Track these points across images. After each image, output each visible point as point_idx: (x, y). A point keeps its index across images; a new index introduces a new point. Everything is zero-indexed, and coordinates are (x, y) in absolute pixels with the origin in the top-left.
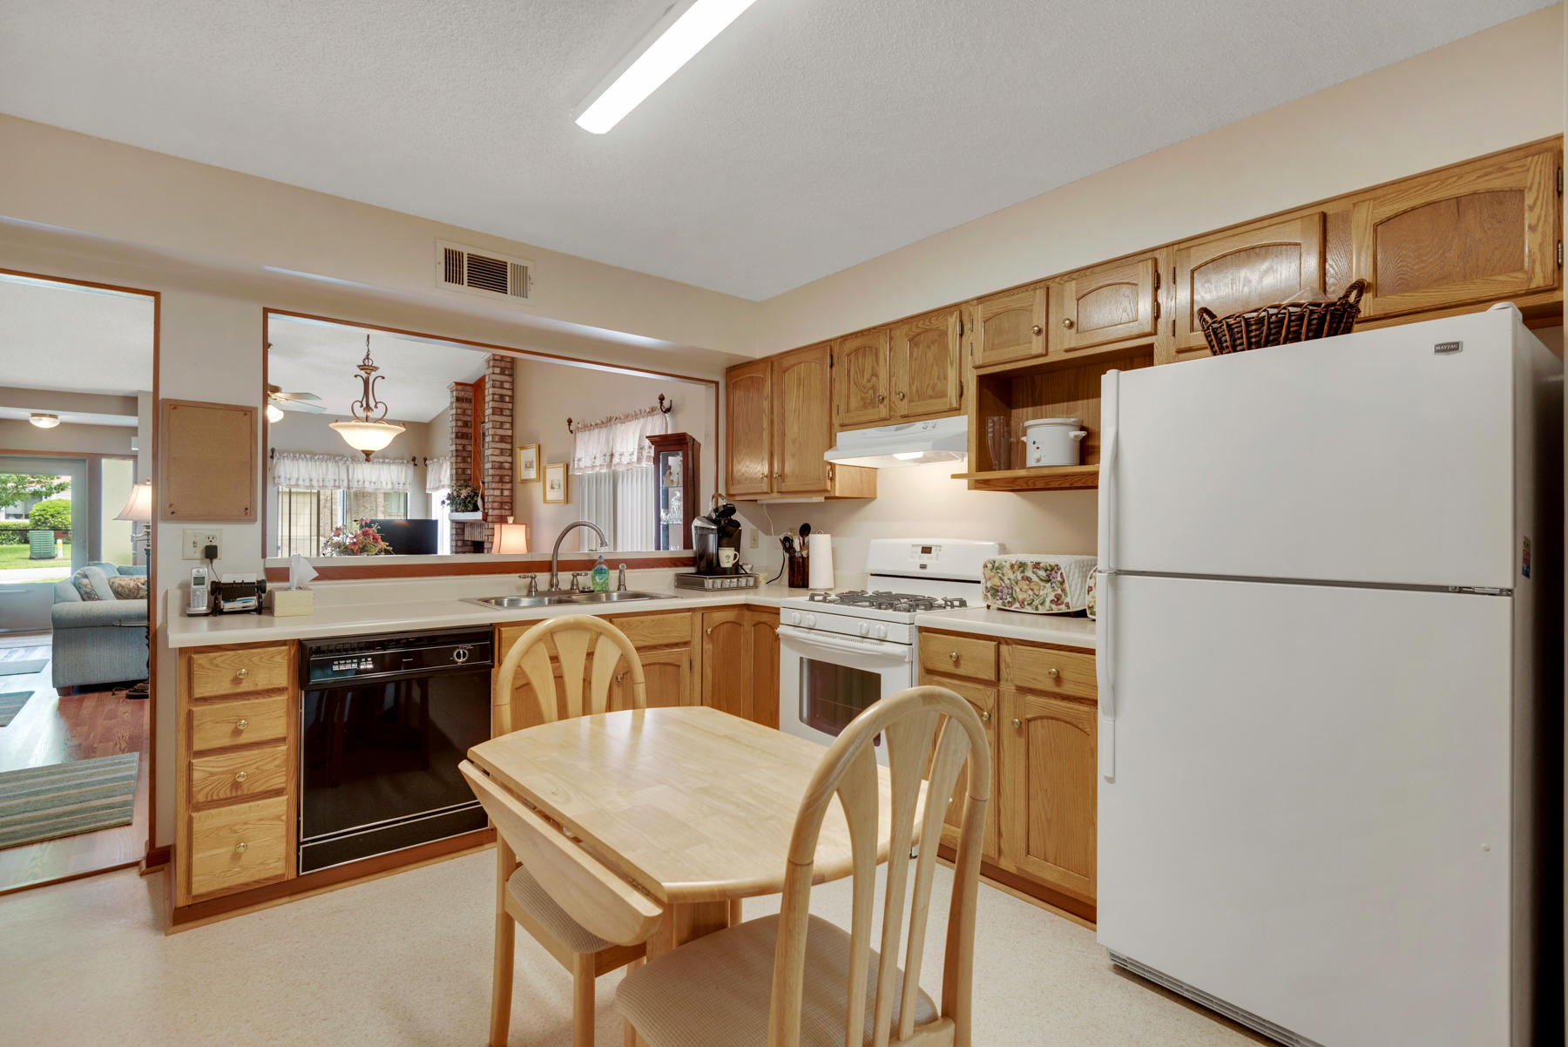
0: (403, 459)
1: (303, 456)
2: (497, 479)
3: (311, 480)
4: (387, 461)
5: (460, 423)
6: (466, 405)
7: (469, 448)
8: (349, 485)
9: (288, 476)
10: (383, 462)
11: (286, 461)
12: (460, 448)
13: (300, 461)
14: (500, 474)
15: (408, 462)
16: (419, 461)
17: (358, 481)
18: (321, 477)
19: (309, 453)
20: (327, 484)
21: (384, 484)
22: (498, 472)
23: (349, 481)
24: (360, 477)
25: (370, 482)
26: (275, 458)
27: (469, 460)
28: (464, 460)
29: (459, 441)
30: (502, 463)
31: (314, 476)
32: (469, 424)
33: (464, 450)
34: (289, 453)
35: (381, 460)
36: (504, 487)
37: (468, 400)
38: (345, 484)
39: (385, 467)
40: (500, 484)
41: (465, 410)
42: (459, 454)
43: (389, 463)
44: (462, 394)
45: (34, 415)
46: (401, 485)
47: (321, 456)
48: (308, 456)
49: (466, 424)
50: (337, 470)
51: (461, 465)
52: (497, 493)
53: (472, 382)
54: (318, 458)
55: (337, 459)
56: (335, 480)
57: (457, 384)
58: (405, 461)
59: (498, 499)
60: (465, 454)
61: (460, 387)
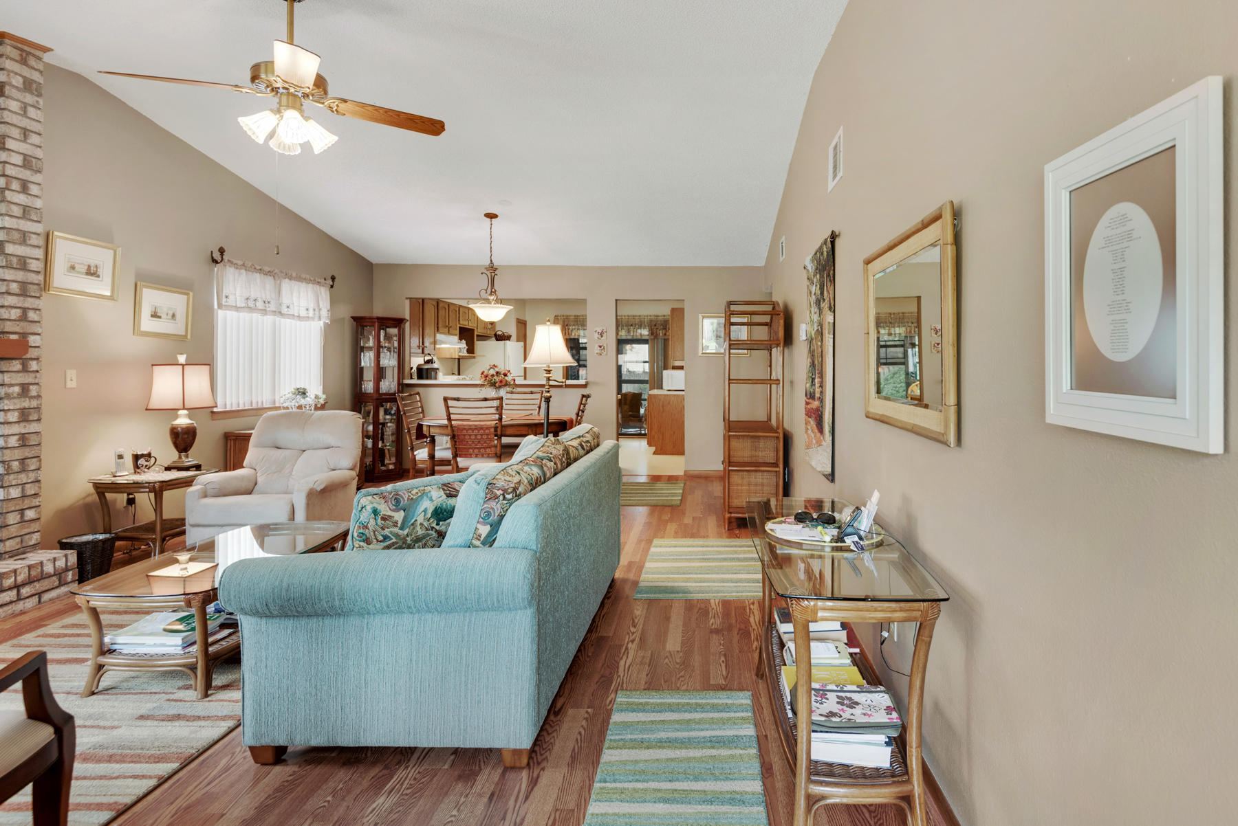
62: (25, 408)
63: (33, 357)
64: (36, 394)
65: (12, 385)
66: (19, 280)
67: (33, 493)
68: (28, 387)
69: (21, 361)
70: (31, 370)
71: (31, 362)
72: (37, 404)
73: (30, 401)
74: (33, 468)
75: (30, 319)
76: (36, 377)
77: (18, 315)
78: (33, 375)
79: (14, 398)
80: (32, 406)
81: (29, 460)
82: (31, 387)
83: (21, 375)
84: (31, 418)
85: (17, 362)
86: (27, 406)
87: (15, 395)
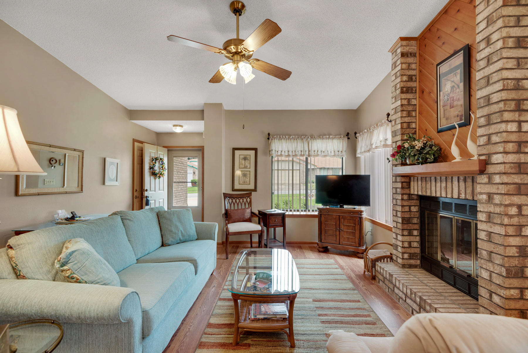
0: (340, 135)
1: (284, 137)
2: (513, 105)
3: (288, 151)
4: (331, 136)
5: (405, 78)
6: (410, 60)
7: (414, 102)
8: (309, 154)
9: (277, 150)
10: (329, 138)
11: (275, 140)
12: (405, 102)
13: (283, 140)
14: (516, 97)
15: (344, 137)
16: (352, 135)
17: (314, 151)
18: (294, 150)
19: (287, 135)
20: (297, 153)
21: (329, 152)
22: (513, 95)
23: (309, 151)
24: (316, 149)
25: (321, 151)
26: (270, 139)
27: (414, 114)
28: (409, 115)
29: (404, 96)
30: (518, 80)
31: (290, 149)
32: (414, 78)
33: (409, 104)
34: (277, 135)
35: (328, 137)
36: (522, 119)
37: (413, 55)
38: (307, 153)
39: (330, 141)
40: (517, 114)
41: (409, 64)
42: (404, 108)
43: (333, 138)
44: (406, 49)
45: (174, 126)
46: (340, 152)
47: (294, 136)
48: (287, 137)
49: (410, 78)
50: (302, 144)
51: (407, 120)
52: (513, 127)
53: (416, 35)
54: (292, 138)
55: (302, 137)
56: (301, 151)
57: (402, 39)
58: (342, 136)
59: (514, 137)
60: (410, 108)
61: (404, 43)
62: (490, 213)
63: (496, 172)
64: (499, 202)
65: (481, 193)
66: (485, 114)
67: (498, 283)
68: (493, 196)
69: (487, 175)
70: (495, 182)
71: (495, 176)
72: (500, 211)
73: (494, 208)
74: (497, 262)
75: (493, 142)
76: (498, 189)
77: (485, 141)
78: (496, 186)
79: (483, 203)
80: (496, 212)
81: (494, 255)
82: (495, 196)
83: (487, 186)
84: (495, 221)
85: (485, 176)
86: (492, 211)
87: (484, 201)
